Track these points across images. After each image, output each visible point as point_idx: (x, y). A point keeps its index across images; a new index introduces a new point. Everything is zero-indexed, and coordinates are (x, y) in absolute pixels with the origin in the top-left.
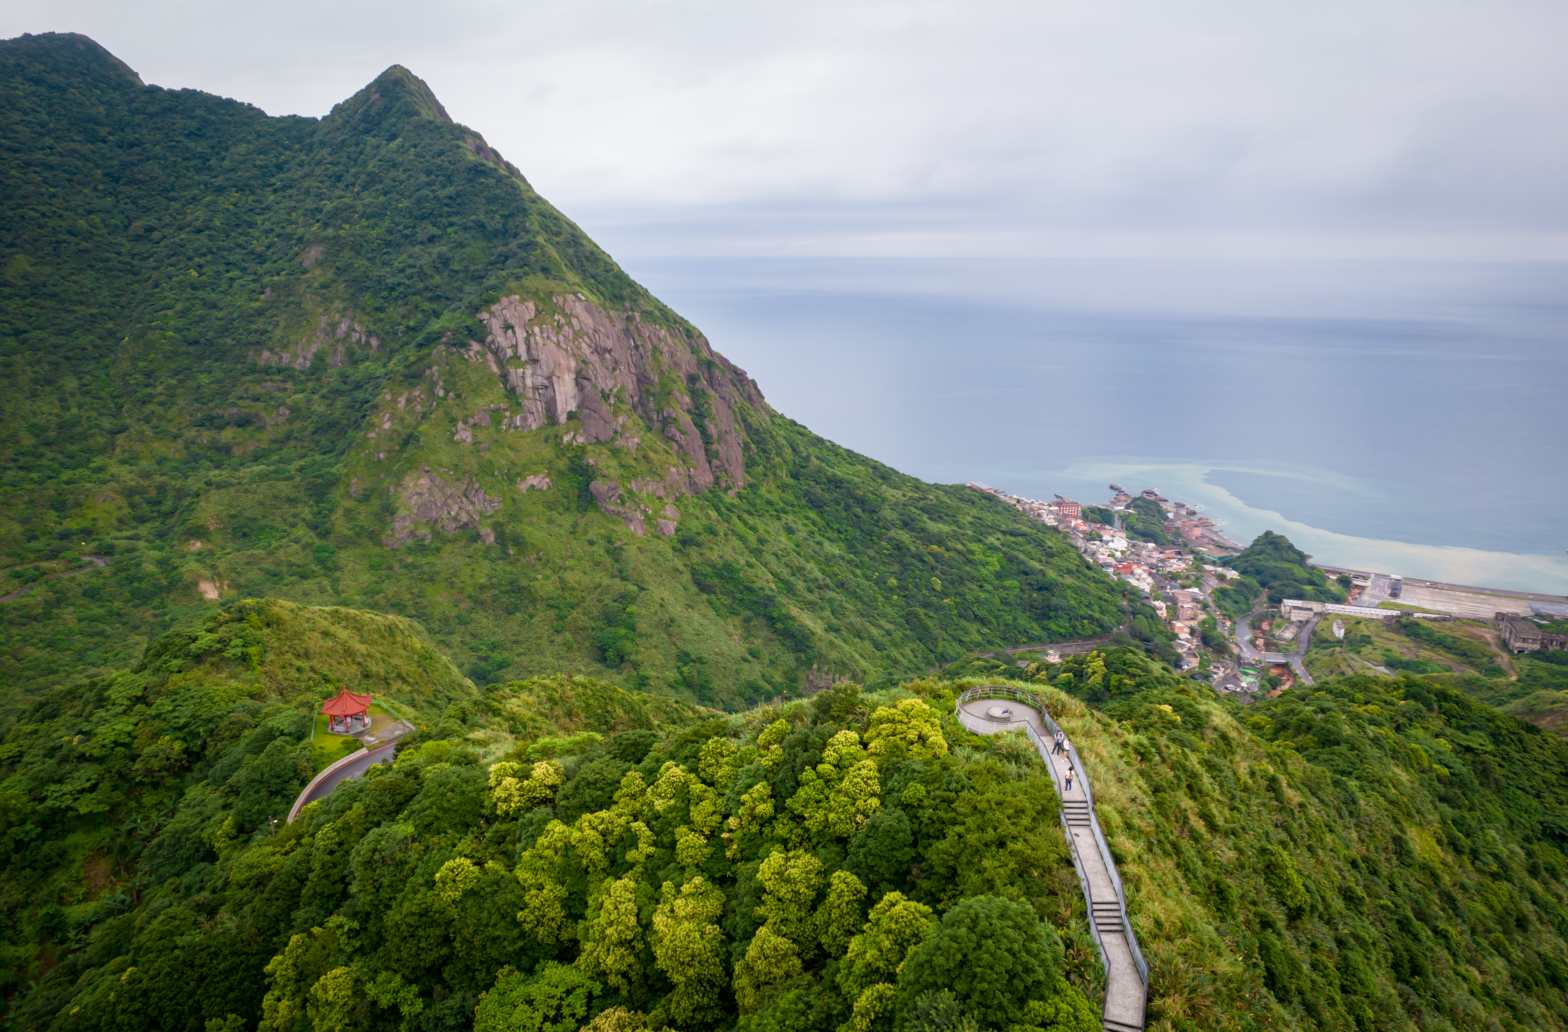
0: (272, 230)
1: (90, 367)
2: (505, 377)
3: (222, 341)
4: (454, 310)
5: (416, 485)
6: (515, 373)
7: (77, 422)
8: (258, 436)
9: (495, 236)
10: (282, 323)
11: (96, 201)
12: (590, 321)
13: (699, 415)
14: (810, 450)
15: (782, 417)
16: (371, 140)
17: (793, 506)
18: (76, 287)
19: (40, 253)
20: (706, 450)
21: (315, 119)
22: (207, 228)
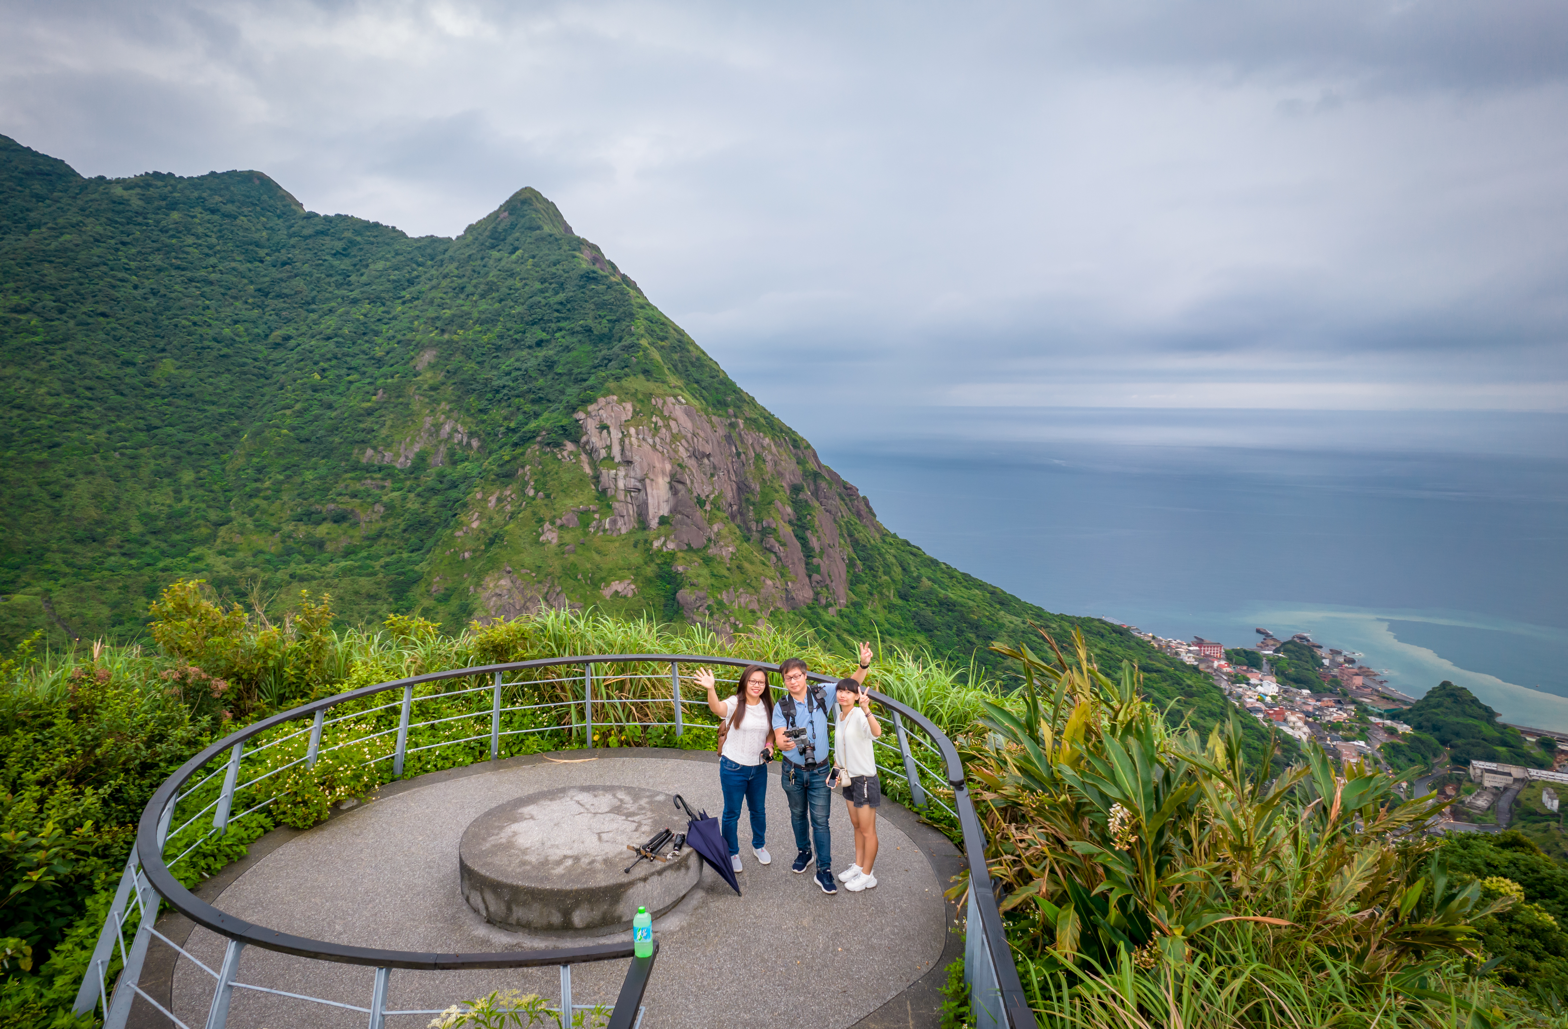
0: (394, 337)
1: (208, 462)
2: (597, 478)
3: (331, 439)
4: (553, 411)
5: (496, 586)
6: (607, 475)
7: (186, 513)
8: (351, 532)
9: (601, 340)
10: (389, 423)
11: (243, 312)
12: (689, 425)
13: (801, 526)
14: (922, 571)
15: (894, 536)
16: (495, 254)
17: (899, 628)
18: (210, 389)
19: (185, 358)
20: (807, 564)
21: (450, 239)
22: (336, 336)
